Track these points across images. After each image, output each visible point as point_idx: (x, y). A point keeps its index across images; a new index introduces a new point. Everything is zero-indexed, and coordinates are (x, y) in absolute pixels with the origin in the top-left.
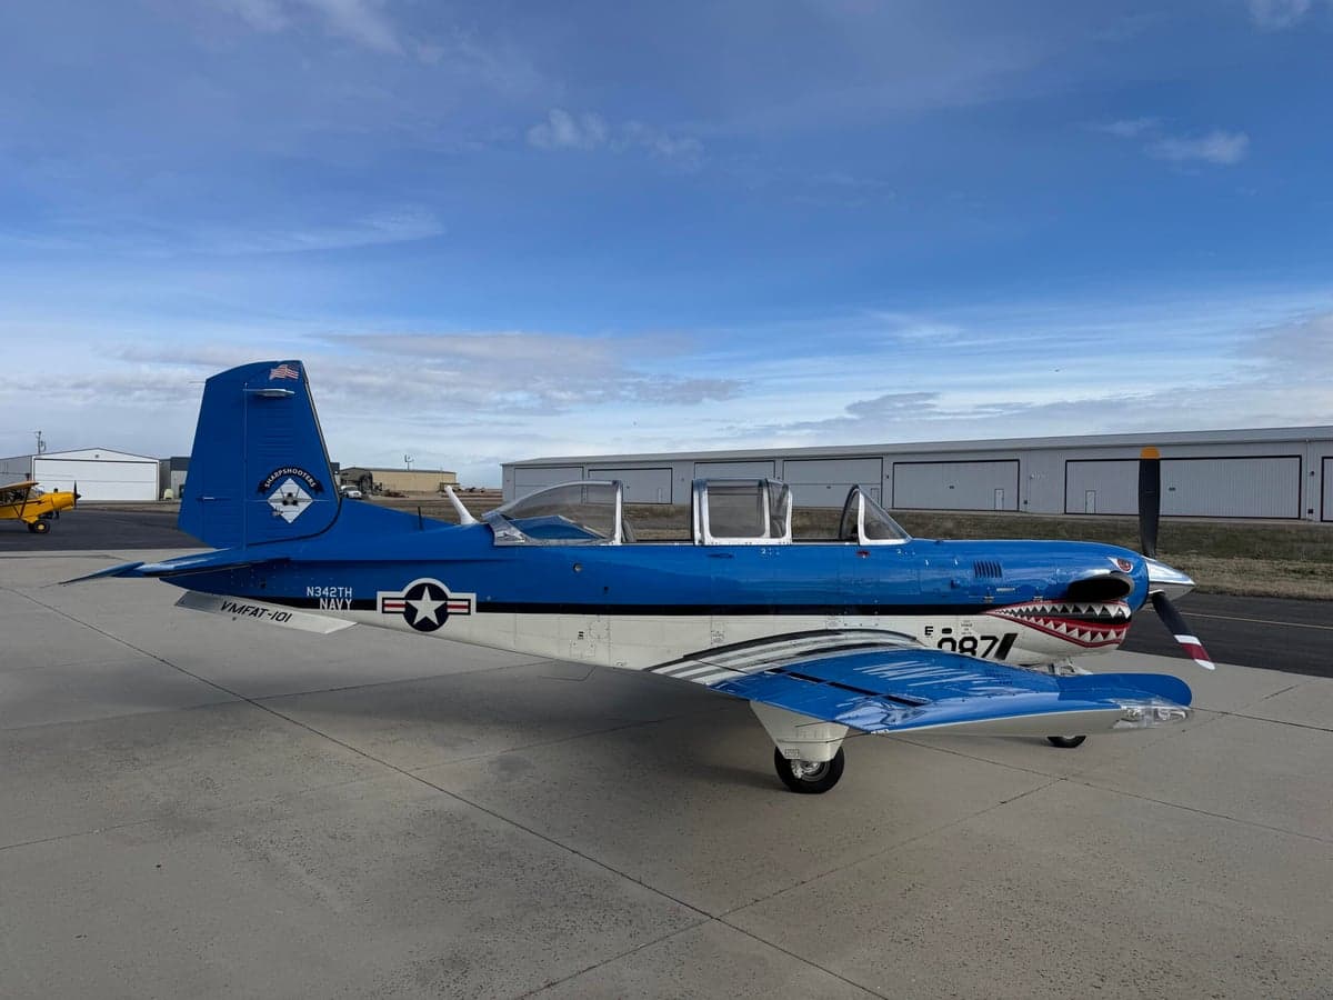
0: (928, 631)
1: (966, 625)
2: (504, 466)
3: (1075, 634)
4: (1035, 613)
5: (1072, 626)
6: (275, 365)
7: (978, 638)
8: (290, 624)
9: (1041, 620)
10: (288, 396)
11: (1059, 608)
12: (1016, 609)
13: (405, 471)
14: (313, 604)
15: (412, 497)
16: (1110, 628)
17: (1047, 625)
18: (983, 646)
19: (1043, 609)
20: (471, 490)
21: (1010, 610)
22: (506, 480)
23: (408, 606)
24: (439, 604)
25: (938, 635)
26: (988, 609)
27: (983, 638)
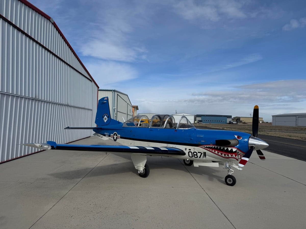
0: (186, 149)
1: (194, 149)
2: (273, 116)
3: (220, 154)
4: (210, 148)
5: (219, 152)
6: (105, 98)
7: (197, 152)
8: (102, 138)
9: (211, 149)
10: (106, 102)
11: (216, 147)
12: (205, 146)
13: (250, 117)
14: (105, 135)
15: (249, 124)
16: (233, 154)
17: (212, 151)
18: (199, 155)
19: (212, 147)
20: (267, 122)
21: (204, 146)
22: (273, 120)
23: (113, 137)
24: (116, 136)
25: (188, 151)
26: (200, 146)
27: (198, 152)
